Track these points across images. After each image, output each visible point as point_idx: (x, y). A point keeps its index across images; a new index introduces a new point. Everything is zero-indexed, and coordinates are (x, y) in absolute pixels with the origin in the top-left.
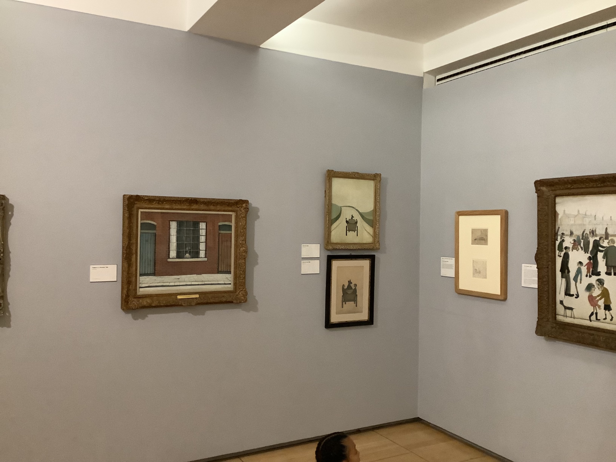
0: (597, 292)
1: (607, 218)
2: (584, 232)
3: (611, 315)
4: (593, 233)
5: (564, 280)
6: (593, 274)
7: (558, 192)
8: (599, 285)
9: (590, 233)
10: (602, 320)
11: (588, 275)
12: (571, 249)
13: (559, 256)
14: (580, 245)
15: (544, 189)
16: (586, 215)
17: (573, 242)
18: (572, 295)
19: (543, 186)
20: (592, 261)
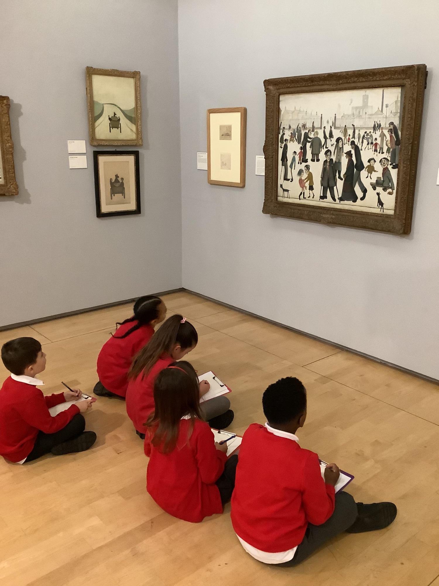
0: (305, 176)
1: (314, 113)
2: (298, 125)
3: (313, 194)
4: (304, 126)
5: (283, 167)
6: (303, 162)
7: (282, 91)
8: (306, 170)
9: (302, 126)
10: (307, 198)
11: (300, 162)
12: (289, 141)
13: (280, 147)
14: (295, 137)
15: (271, 87)
16: (300, 111)
17: (290, 135)
18: (289, 180)
19: (270, 85)
20: (302, 150)
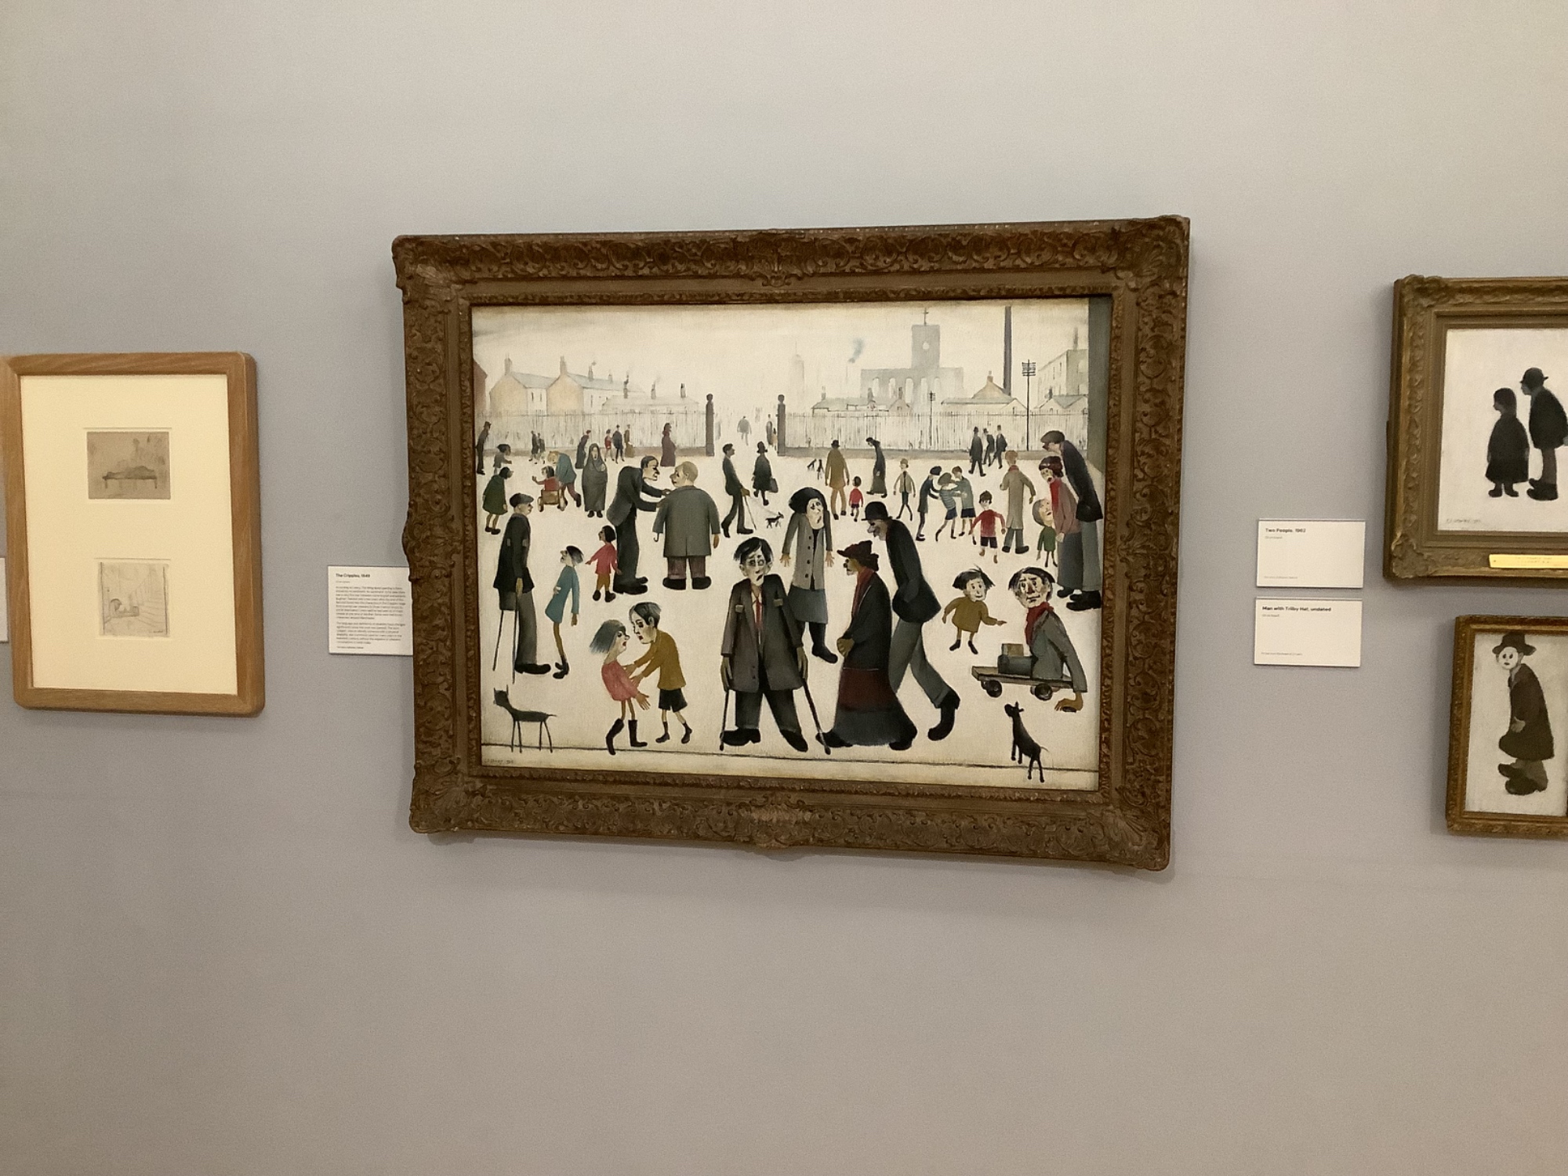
0: (633, 649)
1: (668, 391)
2: (585, 439)
3: (685, 725)
4: (618, 443)
5: (510, 615)
6: (620, 588)
7: (485, 290)
8: (641, 626)
9: (608, 443)
10: (652, 744)
11: (603, 591)
12: (535, 504)
13: (488, 529)
14: (570, 485)
15: (429, 272)
16: (591, 378)
17: (542, 477)
18: (546, 669)
19: (425, 262)
20: (614, 543)
